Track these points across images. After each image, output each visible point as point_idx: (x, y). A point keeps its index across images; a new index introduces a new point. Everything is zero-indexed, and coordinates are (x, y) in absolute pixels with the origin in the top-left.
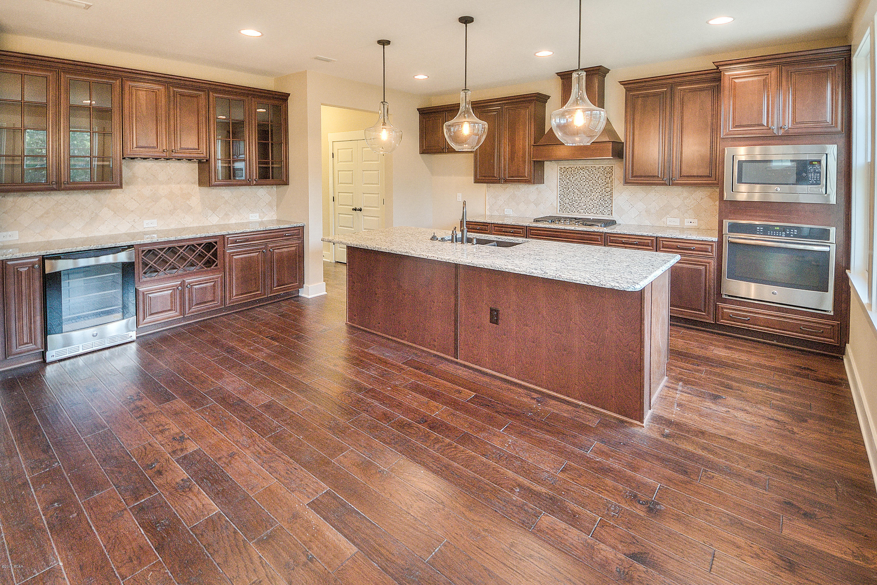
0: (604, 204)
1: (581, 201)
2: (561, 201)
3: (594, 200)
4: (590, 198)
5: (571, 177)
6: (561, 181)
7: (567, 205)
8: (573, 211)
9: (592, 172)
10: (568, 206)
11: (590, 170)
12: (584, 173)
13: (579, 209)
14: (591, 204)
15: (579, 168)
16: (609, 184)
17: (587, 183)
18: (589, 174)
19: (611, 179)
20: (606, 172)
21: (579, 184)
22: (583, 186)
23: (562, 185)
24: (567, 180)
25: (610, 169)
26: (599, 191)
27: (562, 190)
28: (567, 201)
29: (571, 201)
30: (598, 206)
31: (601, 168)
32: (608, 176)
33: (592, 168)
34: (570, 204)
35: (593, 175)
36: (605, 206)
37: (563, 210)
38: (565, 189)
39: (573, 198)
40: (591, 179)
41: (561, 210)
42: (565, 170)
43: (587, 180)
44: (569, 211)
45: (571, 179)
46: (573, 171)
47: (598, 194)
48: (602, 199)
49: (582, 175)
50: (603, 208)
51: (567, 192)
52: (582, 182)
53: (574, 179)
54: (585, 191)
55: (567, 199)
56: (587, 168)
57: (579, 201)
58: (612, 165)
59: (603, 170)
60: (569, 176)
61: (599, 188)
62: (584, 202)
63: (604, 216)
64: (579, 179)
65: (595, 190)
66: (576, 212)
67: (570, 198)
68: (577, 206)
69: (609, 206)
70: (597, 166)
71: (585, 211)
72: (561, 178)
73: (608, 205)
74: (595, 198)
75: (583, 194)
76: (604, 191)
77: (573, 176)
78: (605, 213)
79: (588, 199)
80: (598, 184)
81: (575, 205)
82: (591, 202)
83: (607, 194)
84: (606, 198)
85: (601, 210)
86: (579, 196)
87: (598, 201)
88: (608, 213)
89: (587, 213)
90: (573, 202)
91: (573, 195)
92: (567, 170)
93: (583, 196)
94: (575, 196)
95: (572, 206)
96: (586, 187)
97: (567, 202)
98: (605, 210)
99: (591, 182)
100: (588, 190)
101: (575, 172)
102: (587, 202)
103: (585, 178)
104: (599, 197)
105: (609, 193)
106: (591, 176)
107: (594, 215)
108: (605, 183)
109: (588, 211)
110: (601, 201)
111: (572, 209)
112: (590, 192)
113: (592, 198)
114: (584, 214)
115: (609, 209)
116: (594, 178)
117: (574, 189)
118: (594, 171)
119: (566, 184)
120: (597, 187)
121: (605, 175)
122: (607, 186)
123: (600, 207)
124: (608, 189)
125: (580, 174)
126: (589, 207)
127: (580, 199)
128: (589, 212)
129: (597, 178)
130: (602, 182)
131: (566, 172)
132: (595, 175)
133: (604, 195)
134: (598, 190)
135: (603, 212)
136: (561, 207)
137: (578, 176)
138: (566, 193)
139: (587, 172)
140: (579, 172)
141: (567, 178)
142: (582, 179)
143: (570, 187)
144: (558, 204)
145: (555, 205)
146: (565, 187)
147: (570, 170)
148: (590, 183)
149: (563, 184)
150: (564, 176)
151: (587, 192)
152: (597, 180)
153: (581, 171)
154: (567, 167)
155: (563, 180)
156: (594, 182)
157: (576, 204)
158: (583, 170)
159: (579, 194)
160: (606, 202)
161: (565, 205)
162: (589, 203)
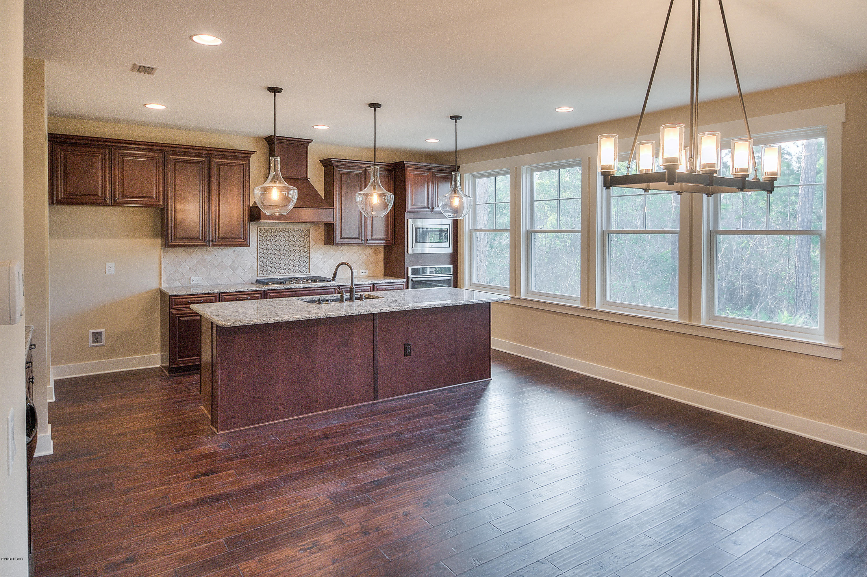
0: (302, 263)
1: (282, 262)
2: (261, 263)
3: (293, 261)
4: (290, 258)
5: (271, 239)
6: (261, 243)
7: (268, 266)
8: (274, 273)
9: (291, 234)
10: (269, 268)
11: (289, 232)
12: (284, 235)
13: (279, 270)
14: (291, 264)
15: (279, 230)
16: (307, 245)
17: (287, 244)
18: (288, 235)
19: (308, 240)
20: (303, 234)
21: (279, 246)
22: (283, 247)
23: (262, 247)
24: (268, 242)
25: (307, 231)
26: (298, 252)
27: (262, 252)
28: (268, 262)
29: (272, 263)
30: (297, 265)
31: (299, 230)
32: (305, 238)
33: (291, 230)
34: (270, 265)
35: (292, 237)
36: (303, 265)
37: (264, 272)
38: (265, 251)
39: (274, 260)
40: (291, 240)
41: (261, 272)
42: (265, 232)
43: (287, 242)
44: (270, 273)
45: (271, 240)
46: (273, 233)
47: (297, 254)
48: (301, 259)
49: (282, 237)
50: (302, 266)
51: (268, 254)
52: (282, 243)
53: (274, 241)
54: (285, 252)
55: (267, 261)
56: (287, 230)
57: (279, 262)
58: (309, 228)
59: (301, 232)
60: (269, 238)
61: (298, 249)
62: (284, 262)
63: (303, 274)
64: (279, 240)
65: (295, 251)
66: (277, 272)
67: (270, 260)
68: (278, 267)
69: (307, 265)
70: (296, 229)
71: (286, 271)
72: (261, 239)
73: (305, 264)
74: (295, 258)
75: (283, 255)
76: (302, 251)
77: (273, 238)
78: (303, 271)
79: (288, 259)
80: (297, 245)
81: (275, 266)
82: (291, 262)
83: (304, 254)
84: (304, 258)
85: (300, 269)
86: (279, 257)
87: (297, 261)
88: (305, 271)
89: (287, 273)
90: (274, 264)
91: (273, 256)
92: (267, 231)
93: (283, 257)
94: (275, 257)
95: (273, 267)
96: (286, 248)
97: (268, 264)
98: (303, 269)
99: (291, 243)
100: (288, 251)
101: (275, 234)
102: (287, 262)
103: (285, 239)
104: (298, 257)
105: (307, 253)
106: (291, 238)
107: (294, 274)
108: (303, 244)
109: (288, 271)
110: (299, 260)
111: (273, 270)
112: (290, 253)
113: (292, 258)
114: (285, 274)
115: (307, 268)
116: (293, 239)
117: (274, 251)
118: (293, 233)
119: (266, 246)
120: (296, 248)
121: (303, 237)
122: (304, 247)
123: (299, 267)
124: (306, 250)
125: (280, 235)
126: (290, 267)
127: (281, 260)
128: (290, 272)
129: (296, 239)
130: (301, 243)
131: (266, 234)
132: (294, 237)
133: (302, 255)
134: (297, 250)
135: (302, 270)
136: (261, 269)
137: (278, 238)
138: (266, 255)
139: (287, 234)
140: (279, 234)
141: (268, 239)
142: (282, 240)
143: (270, 248)
144: (259, 267)
145: (255, 268)
146: (265, 248)
147: (270, 232)
148: (289, 244)
149: (264, 246)
150: (264, 238)
151: (287, 253)
152: (296, 242)
153: (280, 233)
154: (267, 228)
155: (264, 242)
156: (293, 243)
157: (277, 265)
158: (283, 231)
159: (279, 255)
160: (304, 261)
161: (265, 267)
162: (289, 263)
